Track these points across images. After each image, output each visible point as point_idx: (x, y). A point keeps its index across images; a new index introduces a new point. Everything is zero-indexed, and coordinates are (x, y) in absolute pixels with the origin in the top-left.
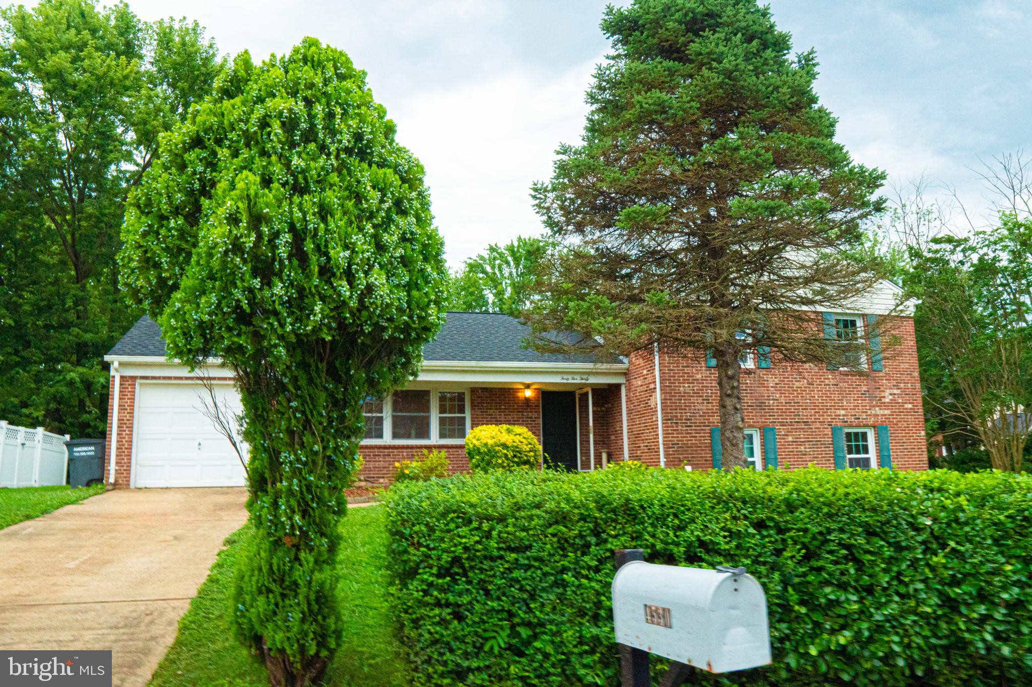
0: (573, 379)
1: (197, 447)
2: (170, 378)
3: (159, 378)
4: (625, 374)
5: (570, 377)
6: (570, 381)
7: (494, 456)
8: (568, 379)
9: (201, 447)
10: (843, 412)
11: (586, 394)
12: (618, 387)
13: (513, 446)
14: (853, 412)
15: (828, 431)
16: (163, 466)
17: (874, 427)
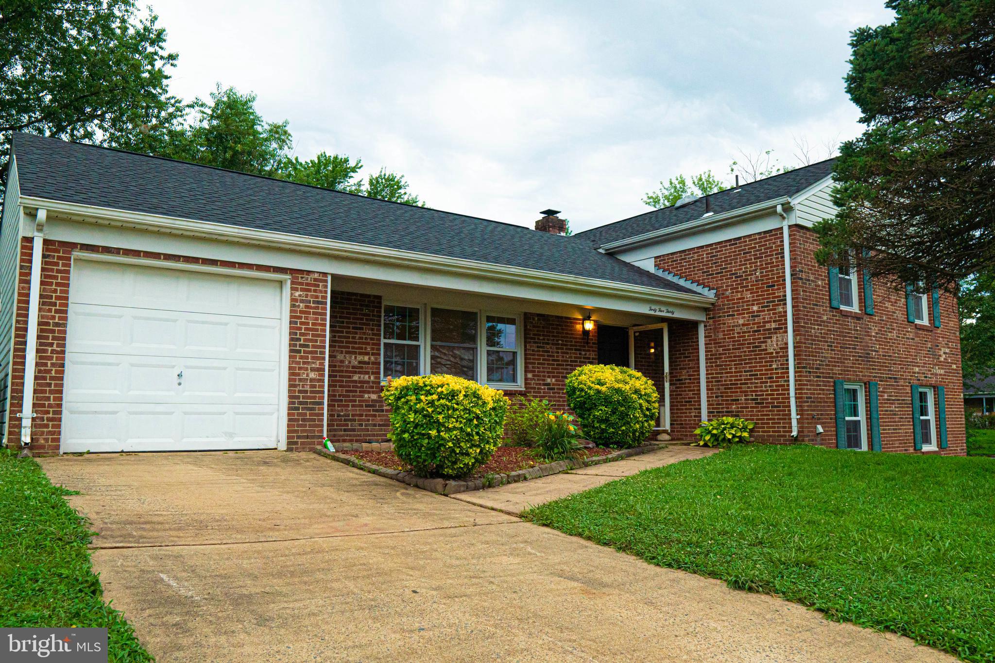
0: (660, 311)
1: (176, 380)
2: (136, 253)
3: (117, 251)
4: (706, 310)
5: (657, 308)
6: (658, 313)
7: (629, 407)
8: (655, 310)
9: (182, 381)
10: (917, 369)
11: (661, 331)
12: (695, 325)
13: (645, 394)
14: (923, 370)
15: (908, 390)
16: (115, 413)
17: (934, 387)
